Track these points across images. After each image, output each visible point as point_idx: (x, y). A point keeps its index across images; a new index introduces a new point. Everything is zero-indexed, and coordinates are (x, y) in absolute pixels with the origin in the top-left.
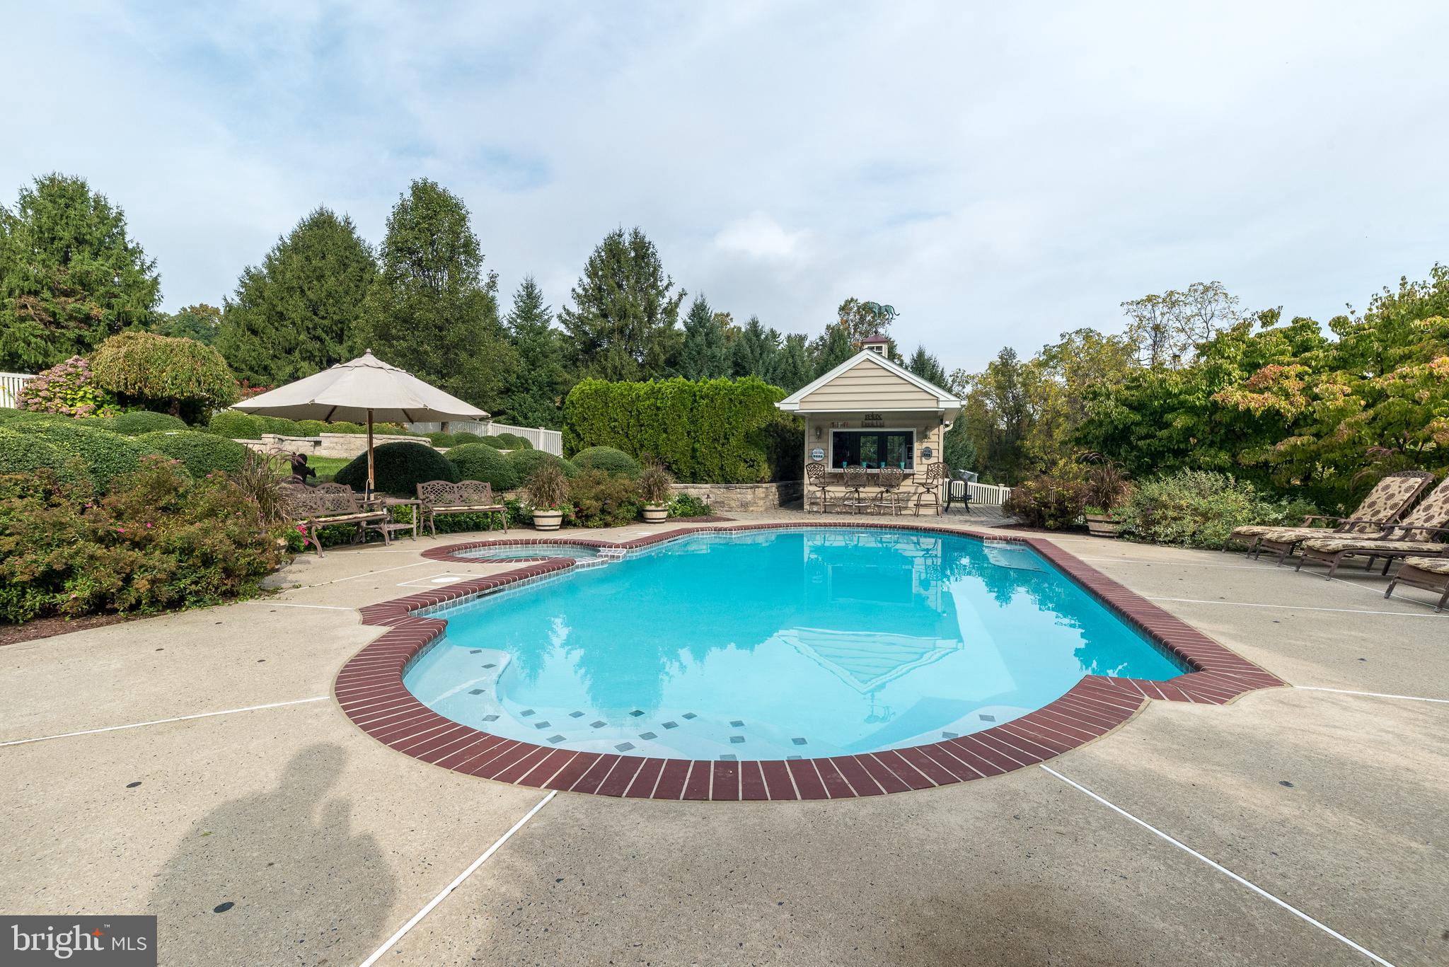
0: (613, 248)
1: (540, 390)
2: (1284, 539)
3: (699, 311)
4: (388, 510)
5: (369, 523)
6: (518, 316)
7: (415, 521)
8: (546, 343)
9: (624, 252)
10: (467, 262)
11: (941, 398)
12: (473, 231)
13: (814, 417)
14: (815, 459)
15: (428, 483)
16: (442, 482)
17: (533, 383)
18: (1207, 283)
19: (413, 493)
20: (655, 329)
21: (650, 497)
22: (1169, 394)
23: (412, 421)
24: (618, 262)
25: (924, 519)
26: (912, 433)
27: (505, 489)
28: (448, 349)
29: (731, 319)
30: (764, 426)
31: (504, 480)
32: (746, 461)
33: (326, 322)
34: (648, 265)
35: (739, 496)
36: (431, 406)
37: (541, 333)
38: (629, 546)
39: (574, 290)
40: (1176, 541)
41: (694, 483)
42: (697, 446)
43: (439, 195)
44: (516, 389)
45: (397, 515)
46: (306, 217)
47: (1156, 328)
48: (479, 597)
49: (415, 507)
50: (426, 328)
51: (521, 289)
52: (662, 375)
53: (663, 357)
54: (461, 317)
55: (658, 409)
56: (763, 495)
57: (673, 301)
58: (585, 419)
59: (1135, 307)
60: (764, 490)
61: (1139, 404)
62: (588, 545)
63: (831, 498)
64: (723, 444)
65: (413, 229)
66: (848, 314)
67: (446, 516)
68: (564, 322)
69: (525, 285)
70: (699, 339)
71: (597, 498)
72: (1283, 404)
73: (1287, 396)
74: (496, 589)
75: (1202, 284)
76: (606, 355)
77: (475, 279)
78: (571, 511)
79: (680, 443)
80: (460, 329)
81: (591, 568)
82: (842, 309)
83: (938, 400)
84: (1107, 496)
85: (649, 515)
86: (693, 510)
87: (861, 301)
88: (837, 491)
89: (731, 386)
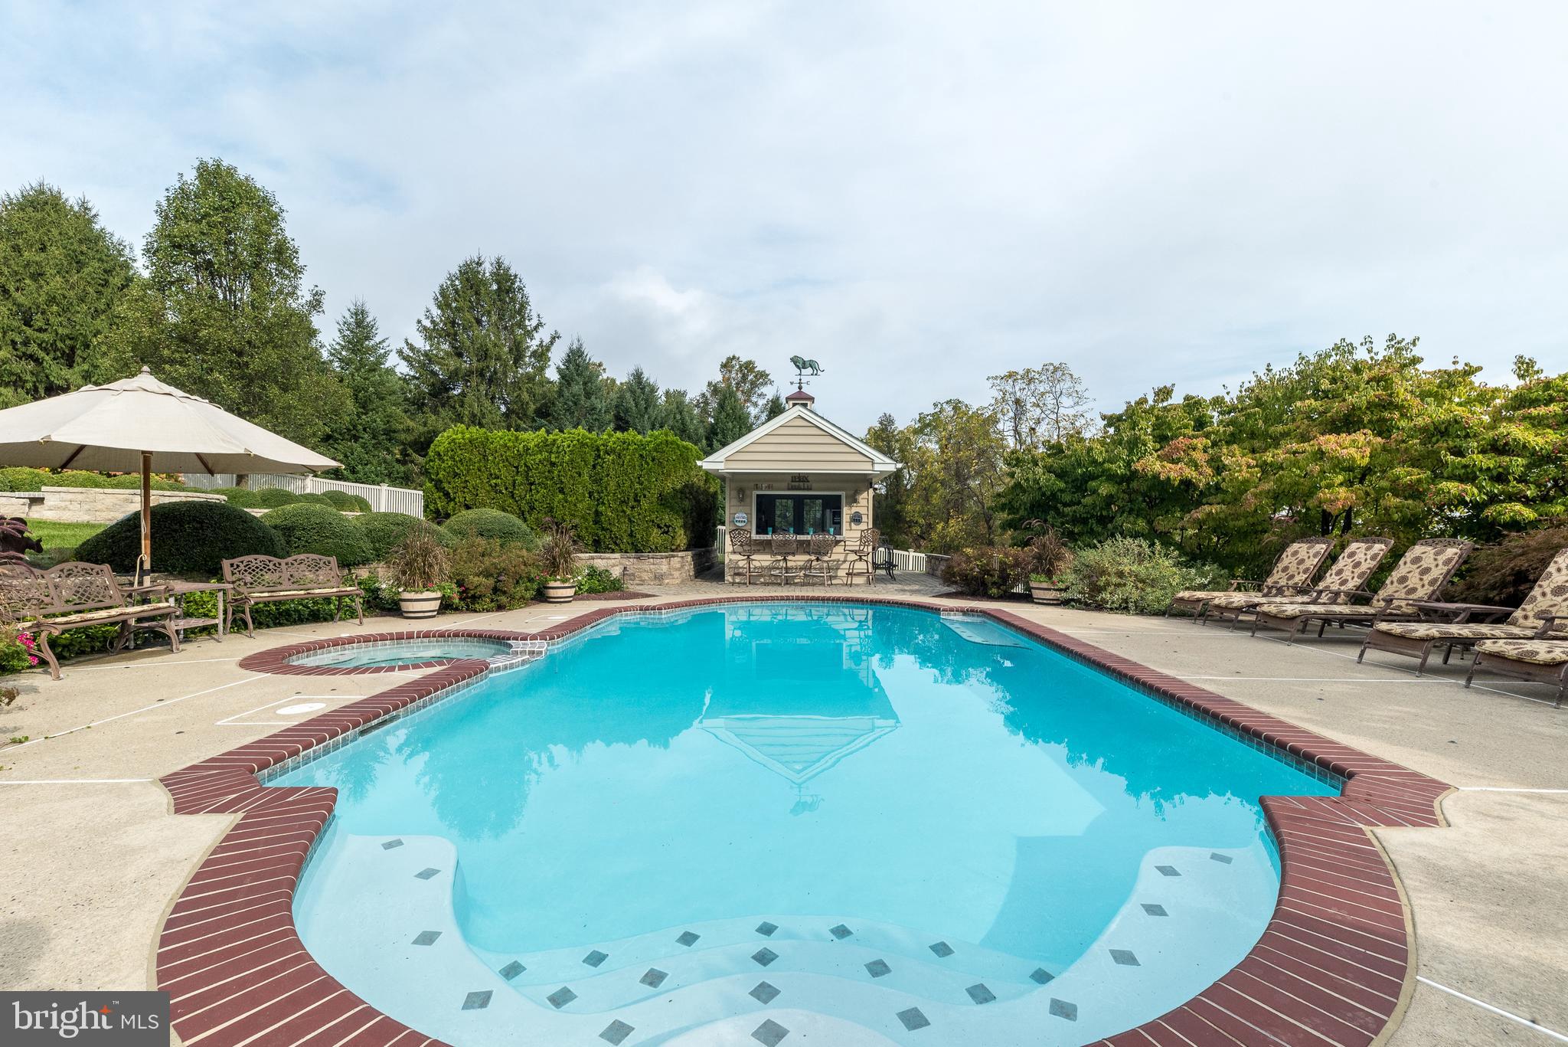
0: (470, 277)
1: (374, 438)
2: (1234, 605)
3: (575, 357)
4: (176, 600)
5: (139, 620)
6: (343, 347)
7: (221, 616)
8: (382, 383)
9: (484, 283)
10: (280, 273)
11: (877, 460)
12: (288, 234)
13: (735, 477)
14: (738, 524)
15: (241, 559)
16: (262, 557)
17: (365, 429)
18: (1057, 364)
19: (215, 572)
20: (522, 374)
21: (554, 572)
22: (1094, 462)
23: (211, 472)
24: (477, 293)
25: (857, 589)
26: (839, 497)
27: (354, 564)
28: (251, 381)
29: (604, 369)
30: (679, 487)
31: (353, 553)
32: (659, 527)
34: (513, 300)
35: (652, 566)
36: (255, 451)
37: (374, 370)
38: (548, 635)
39: (419, 322)
40: (1124, 607)
41: (596, 552)
42: (601, 508)
43: (240, 184)
44: (339, 436)
45: (190, 606)
47: (1017, 402)
48: (363, 733)
49: (221, 594)
50: (218, 350)
51: (348, 315)
52: (531, 427)
53: (532, 407)
54: (271, 341)
55: (553, 464)
56: (678, 566)
57: (544, 344)
58: (456, 475)
59: (998, 382)
60: (679, 559)
61: (1062, 471)
62: (490, 637)
63: (755, 568)
64: (633, 507)
65: (198, 222)
66: (730, 372)
67: (266, 604)
68: (406, 358)
69: (353, 310)
70: (577, 388)
71: (487, 574)
72: (1194, 474)
73: (1196, 466)
74: (387, 717)
75: (1052, 364)
76: (462, 402)
77: (292, 294)
78: (453, 592)
79: (580, 506)
80: (269, 355)
81: (509, 671)
82: (724, 366)
83: (873, 463)
84: (1051, 564)
85: (552, 593)
86: (602, 586)
87: (743, 360)
88: (762, 560)
89: (641, 441)
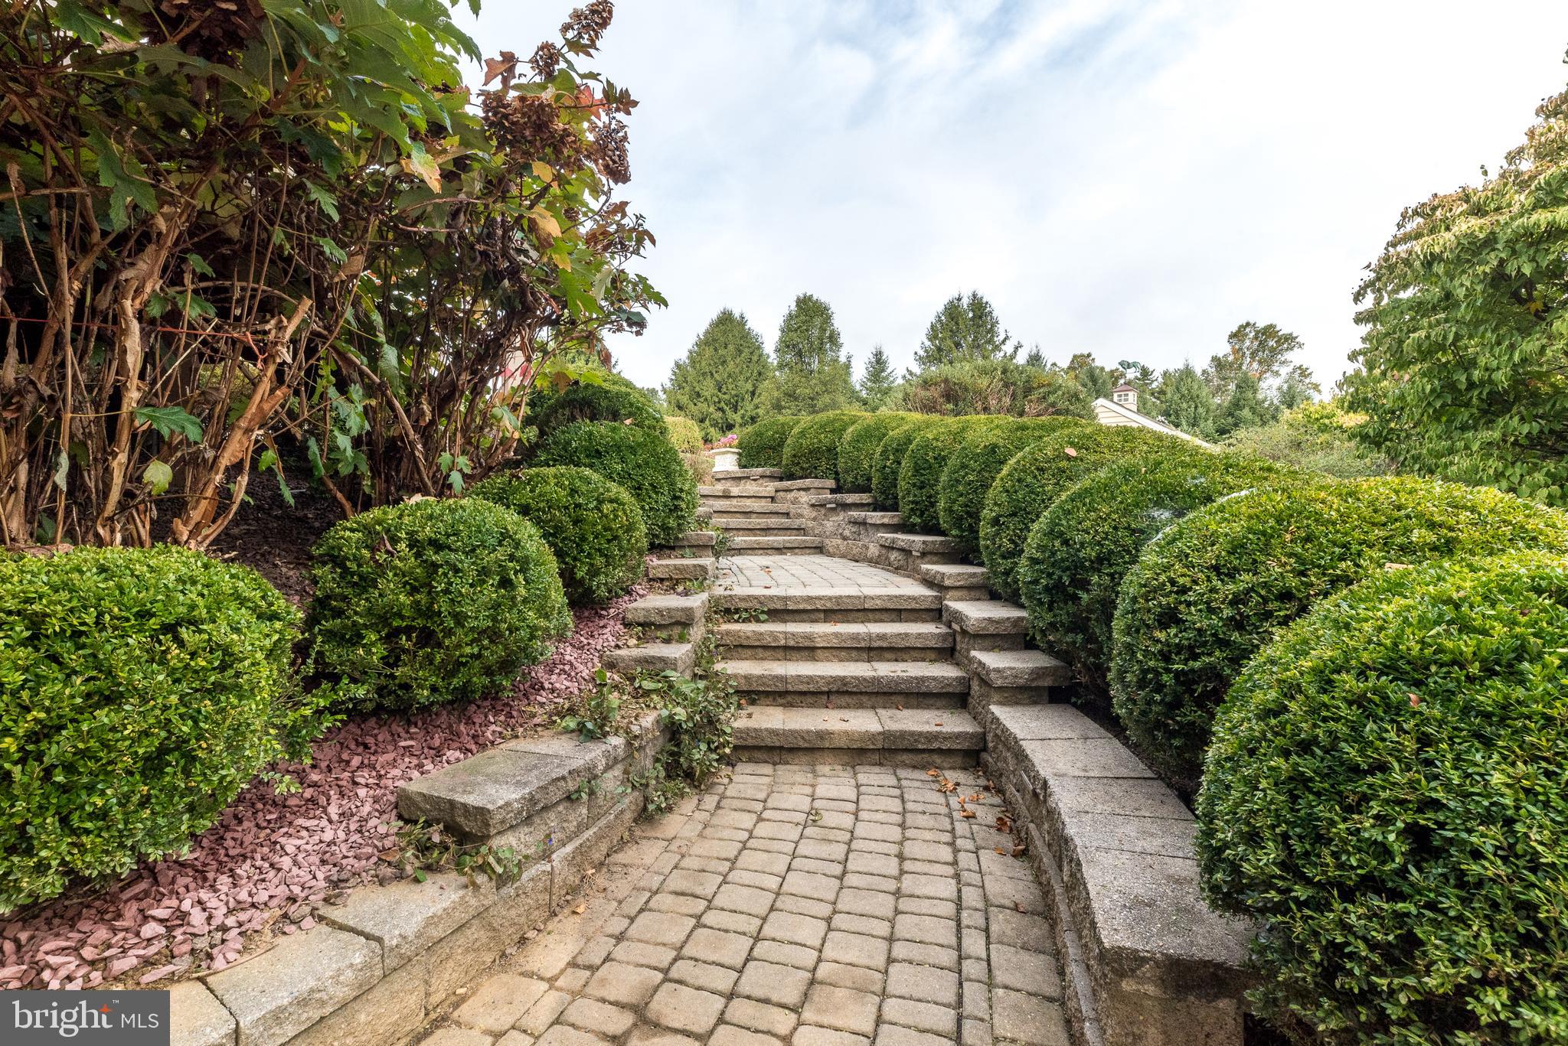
0: (952, 311)
6: (868, 380)
9: (964, 313)
10: (831, 349)
24: (957, 323)
33: (726, 397)
34: (985, 322)
37: (887, 393)
39: (916, 352)
43: (814, 303)
46: (715, 317)
51: (871, 356)
57: (1009, 354)
65: (796, 330)
66: (1243, 341)
69: (875, 352)
77: (837, 360)
82: (1233, 336)
87: (1261, 325)
